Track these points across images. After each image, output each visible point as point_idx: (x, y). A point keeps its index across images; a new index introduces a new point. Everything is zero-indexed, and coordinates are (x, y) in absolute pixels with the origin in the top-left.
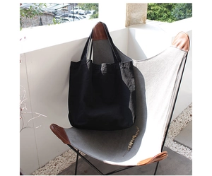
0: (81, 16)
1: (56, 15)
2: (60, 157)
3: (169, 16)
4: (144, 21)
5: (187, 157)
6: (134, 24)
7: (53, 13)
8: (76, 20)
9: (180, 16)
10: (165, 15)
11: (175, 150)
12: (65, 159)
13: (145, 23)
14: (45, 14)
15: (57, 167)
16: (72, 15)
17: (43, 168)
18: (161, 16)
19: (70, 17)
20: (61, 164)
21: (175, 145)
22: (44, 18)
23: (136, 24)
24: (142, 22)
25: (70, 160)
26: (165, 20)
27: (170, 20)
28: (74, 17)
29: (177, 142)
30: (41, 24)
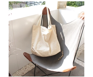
0: (38, 4)
1: (27, 3)
2: (28, 65)
3: (75, 4)
4: (65, 6)
5: (83, 66)
6: (61, 8)
7: (26, 2)
8: (36, 5)
9: (79, 4)
10: (73, 4)
11: (78, 63)
12: (30, 66)
13: (66, 7)
14: (23, 3)
15: (26, 69)
16: (34, 3)
17: (20, 70)
18: (71, 4)
19: (33, 4)
20: (28, 68)
21: (78, 61)
22: (22, 4)
23: (62, 7)
24: (64, 7)
25: (32, 66)
26: (73, 6)
27: (75, 6)
28: (35, 4)
29: (79, 60)
30: (21, 7)
